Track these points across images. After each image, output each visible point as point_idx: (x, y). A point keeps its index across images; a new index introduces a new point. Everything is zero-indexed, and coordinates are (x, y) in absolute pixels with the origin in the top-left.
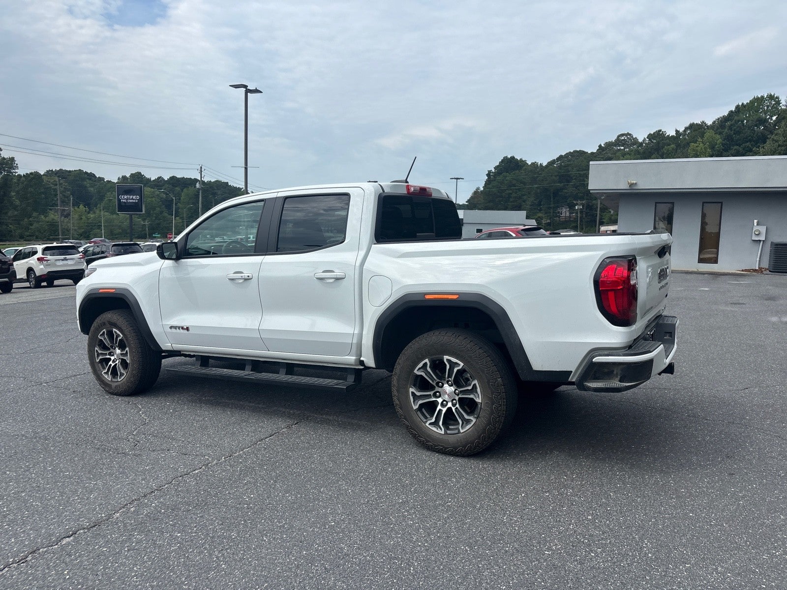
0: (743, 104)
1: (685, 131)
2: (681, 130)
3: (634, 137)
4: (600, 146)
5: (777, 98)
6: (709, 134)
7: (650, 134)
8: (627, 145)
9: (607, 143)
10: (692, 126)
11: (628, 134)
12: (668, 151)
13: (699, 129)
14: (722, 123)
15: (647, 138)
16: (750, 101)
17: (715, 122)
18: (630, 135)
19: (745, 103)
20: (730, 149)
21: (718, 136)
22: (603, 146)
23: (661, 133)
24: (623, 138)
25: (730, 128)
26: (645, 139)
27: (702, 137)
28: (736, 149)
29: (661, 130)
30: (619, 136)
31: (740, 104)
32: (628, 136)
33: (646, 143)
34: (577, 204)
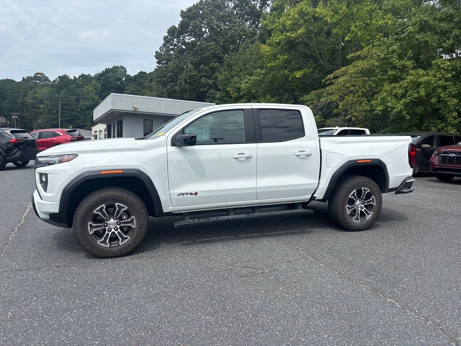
0: (109, 68)
1: (79, 78)
2: (77, 77)
3: (46, 76)
4: (23, 78)
5: (125, 68)
6: (93, 82)
7: (60, 76)
8: (42, 80)
9: (28, 77)
10: (83, 76)
11: (42, 74)
12: (72, 88)
13: (87, 78)
14: (99, 77)
15: (58, 78)
16: (112, 68)
17: (95, 75)
18: (43, 74)
19: (110, 68)
20: (105, 92)
21: (99, 84)
22: (25, 78)
23: (66, 76)
24: (39, 76)
25: (104, 80)
26: (56, 78)
27: (90, 83)
28: (108, 92)
29: (66, 75)
30: (36, 74)
31: (108, 68)
32: (42, 75)
33: (58, 82)
34: (13, 115)
